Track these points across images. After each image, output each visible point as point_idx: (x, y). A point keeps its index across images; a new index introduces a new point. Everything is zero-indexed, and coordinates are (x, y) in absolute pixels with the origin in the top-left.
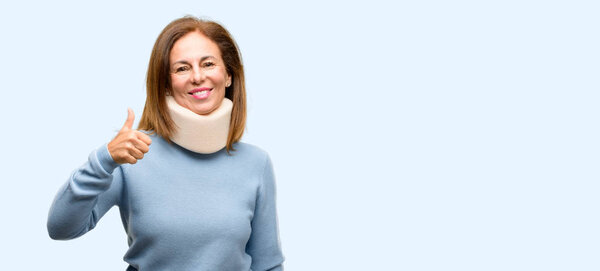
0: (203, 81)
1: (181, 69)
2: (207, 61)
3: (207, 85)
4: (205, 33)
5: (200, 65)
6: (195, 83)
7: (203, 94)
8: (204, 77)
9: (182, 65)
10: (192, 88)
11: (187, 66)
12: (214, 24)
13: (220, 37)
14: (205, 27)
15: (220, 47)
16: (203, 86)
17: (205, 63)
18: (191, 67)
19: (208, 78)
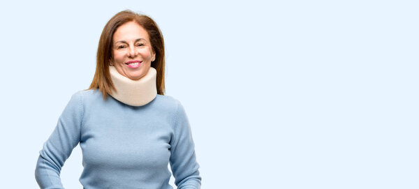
0: (136, 56)
1: (122, 47)
2: (140, 42)
3: (139, 59)
4: (139, 23)
5: (135, 45)
6: (130, 57)
7: (135, 65)
8: (137, 53)
9: (122, 44)
10: (128, 60)
11: (125, 45)
12: (146, 17)
13: (150, 26)
14: (139, 19)
15: (149, 33)
16: (135, 59)
17: (138, 43)
18: (128, 45)
19: (139, 54)
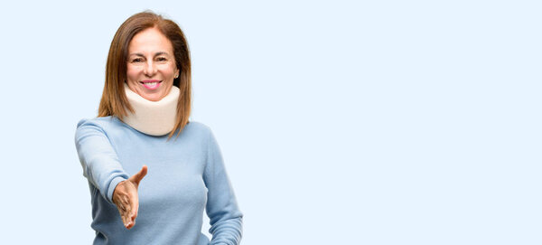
0: (154, 75)
1: (136, 60)
2: (161, 56)
3: (158, 78)
4: (161, 30)
5: (154, 59)
6: (147, 75)
7: (153, 85)
8: (156, 71)
9: (138, 57)
10: (144, 78)
11: (141, 59)
12: (171, 22)
13: (174, 35)
15: (173, 44)
16: (153, 79)
17: (158, 58)
18: (146, 59)
19: (159, 71)
